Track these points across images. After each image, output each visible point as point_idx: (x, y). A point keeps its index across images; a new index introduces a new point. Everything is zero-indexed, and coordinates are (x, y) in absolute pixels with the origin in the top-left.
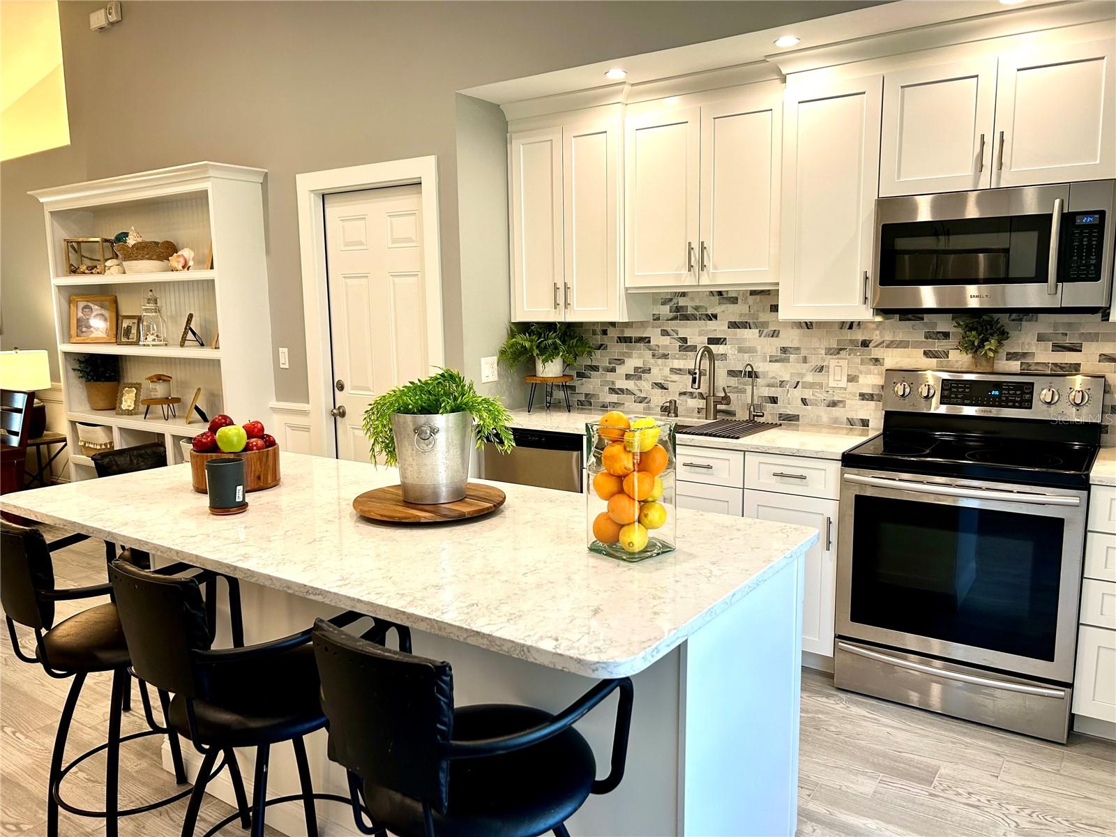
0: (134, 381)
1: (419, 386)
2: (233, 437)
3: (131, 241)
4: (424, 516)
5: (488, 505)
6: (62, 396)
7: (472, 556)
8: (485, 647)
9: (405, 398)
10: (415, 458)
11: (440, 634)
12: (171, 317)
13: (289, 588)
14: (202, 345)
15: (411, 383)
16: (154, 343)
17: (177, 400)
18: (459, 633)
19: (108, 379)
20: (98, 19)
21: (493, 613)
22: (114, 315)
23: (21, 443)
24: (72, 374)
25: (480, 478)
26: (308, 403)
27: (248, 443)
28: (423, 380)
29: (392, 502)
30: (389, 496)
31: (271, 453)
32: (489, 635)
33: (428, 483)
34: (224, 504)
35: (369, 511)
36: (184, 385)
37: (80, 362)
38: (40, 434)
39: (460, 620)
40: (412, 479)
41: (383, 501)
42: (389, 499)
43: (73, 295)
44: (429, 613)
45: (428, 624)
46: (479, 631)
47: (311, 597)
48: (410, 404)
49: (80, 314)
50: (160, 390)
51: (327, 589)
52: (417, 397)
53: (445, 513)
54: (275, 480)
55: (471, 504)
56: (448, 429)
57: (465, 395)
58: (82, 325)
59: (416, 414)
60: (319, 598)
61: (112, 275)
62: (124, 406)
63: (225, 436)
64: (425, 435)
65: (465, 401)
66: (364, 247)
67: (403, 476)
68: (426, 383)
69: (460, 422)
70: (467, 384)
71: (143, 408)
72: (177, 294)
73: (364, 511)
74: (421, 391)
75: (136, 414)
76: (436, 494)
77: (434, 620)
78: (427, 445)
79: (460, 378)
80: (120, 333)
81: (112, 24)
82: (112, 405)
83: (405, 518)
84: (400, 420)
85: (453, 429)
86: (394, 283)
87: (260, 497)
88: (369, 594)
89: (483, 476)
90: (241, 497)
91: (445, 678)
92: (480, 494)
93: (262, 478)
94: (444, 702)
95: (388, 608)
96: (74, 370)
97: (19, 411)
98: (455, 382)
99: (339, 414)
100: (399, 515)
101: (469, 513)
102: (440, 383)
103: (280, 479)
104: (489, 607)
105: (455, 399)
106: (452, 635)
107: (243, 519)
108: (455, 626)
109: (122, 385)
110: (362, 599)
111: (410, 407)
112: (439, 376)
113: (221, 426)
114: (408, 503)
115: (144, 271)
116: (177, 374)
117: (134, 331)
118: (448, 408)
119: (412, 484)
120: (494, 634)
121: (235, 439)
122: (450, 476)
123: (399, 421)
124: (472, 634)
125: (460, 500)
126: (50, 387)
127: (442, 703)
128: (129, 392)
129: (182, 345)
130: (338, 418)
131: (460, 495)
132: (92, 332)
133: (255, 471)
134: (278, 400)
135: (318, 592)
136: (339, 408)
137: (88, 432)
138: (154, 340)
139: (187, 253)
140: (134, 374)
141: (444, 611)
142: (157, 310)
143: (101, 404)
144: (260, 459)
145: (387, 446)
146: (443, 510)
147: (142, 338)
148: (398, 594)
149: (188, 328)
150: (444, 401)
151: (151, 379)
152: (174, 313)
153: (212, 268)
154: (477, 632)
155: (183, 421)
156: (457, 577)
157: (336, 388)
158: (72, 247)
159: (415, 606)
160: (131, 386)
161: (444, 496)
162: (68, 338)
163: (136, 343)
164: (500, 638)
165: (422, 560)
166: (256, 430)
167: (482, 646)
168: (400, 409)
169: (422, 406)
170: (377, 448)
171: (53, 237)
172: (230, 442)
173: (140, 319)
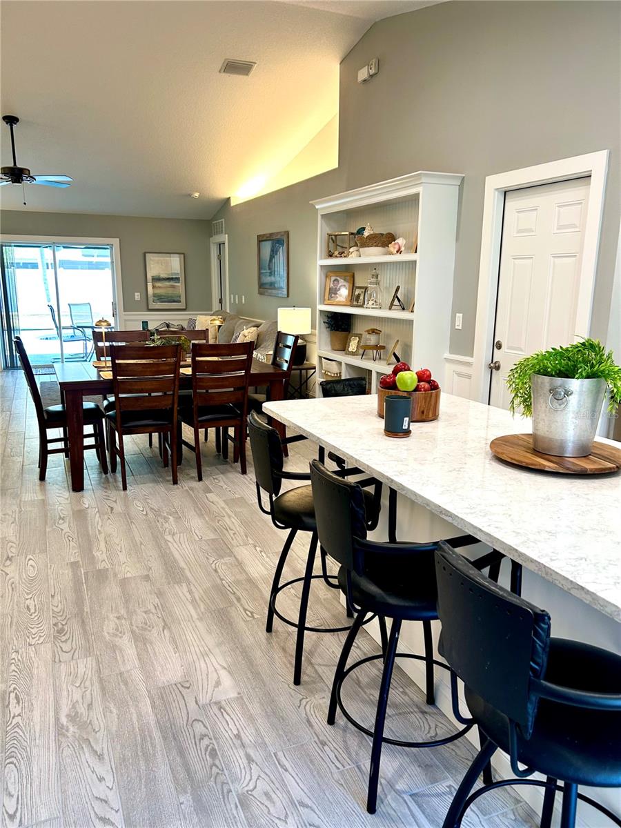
0: (359, 333)
1: (561, 352)
2: (408, 379)
3: (366, 234)
4: (549, 465)
5: (611, 465)
6: (316, 339)
7: (588, 511)
8: (588, 602)
9: (545, 362)
10: (548, 414)
11: (547, 578)
12: (386, 288)
13: (428, 505)
14: (403, 309)
15: (553, 349)
16: (373, 306)
17: (383, 347)
18: (563, 582)
19: (344, 330)
20: (363, 74)
21: (600, 572)
22: (351, 285)
23: (288, 368)
24: (323, 326)
25: (608, 437)
26: (472, 357)
27: (418, 386)
28: (564, 347)
29: (524, 449)
30: (521, 442)
31: (434, 395)
32: (593, 593)
33: (557, 437)
34: (395, 430)
35: (502, 453)
36: (388, 337)
37: (328, 317)
38: (302, 363)
39: (567, 571)
40: (543, 431)
41: (515, 446)
42: (521, 445)
43: (329, 271)
44: (539, 557)
45: (537, 566)
46: (583, 586)
47: (443, 516)
48: (549, 368)
49: (332, 285)
50: (372, 340)
51: (456, 514)
52: (557, 362)
53: (568, 466)
54: (435, 415)
55: (595, 462)
56: (581, 393)
57: (602, 363)
58: (333, 292)
59: (554, 376)
60: (449, 519)
61: (353, 259)
62: (350, 349)
63: (402, 378)
64: (559, 396)
65: (602, 369)
66: (533, 234)
67: (535, 428)
68: (567, 350)
69: (594, 389)
70: (606, 354)
71: (361, 351)
72: (391, 271)
73: (498, 453)
74: (561, 357)
75: (357, 355)
76: (562, 446)
77: (542, 564)
78: (560, 405)
79: (600, 348)
80: (354, 300)
81: (371, 76)
82: (343, 348)
83: (532, 465)
84: (539, 381)
85: (586, 393)
86: (554, 263)
87: (421, 427)
88: (489, 526)
89: (611, 436)
90: (407, 426)
91: (543, 625)
92: (605, 454)
93: (425, 413)
94: (539, 645)
95: (503, 543)
96: (324, 322)
97: (289, 347)
98: (594, 351)
99: (495, 367)
100: (527, 461)
101: (591, 470)
102: (580, 350)
103: (438, 416)
104: (597, 565)
105: (592, 366)
106: (557, 582)
107: (406, 443)
108: (561, 575)
109: (351, 334)
110: (483, 529)
111: (549, 370)
112: (579, 345)
113: (401, 370)
114: (536, 452)
115: (372, 255)
116: (385, 329)
117: (362, 297)
118: (584, 374)
119: (543, 437)
120: (598, 594)
121: (409, 381)
122: (577, 434)
123: (537, 382)
124: (576, 587)
125: (584, 457)
126: (310, 333)
127: (537, 645)
128: (354, 340)
129: (390, 309)
130: (494, 370)
131: (586, 452)
132: (337, 297)
133: (420, 407)
134: (451, 352)
135: (449, 514)
136: (496, 363)
137: (327, 365)
138: (373, 304)
139: (400, 241)
140: (359, 328)
141: (553, 558)
142: (377, 283)
143: (337, 347)
144: (425, 399)
145: (525, 401)
146: (566, 462)
147: (366, 302)
148: (514, 532)
149: (396, 297)
150: (581, 367)
151: (368, 332)
152: (388, 285)
153: (416, 252)
154: (581, 587)
155: (385, 363)
156: (571, 528)
157: (495, 347)
158: (332, 238)
159: (528, 547)
160: (356, 335)
161: (570, 450)
162: (323, 302)
163: (362, 306)
164: (604, 600)
165: (541, 504)
166: (425, 376)
167: (585, 601)
168: (539, 371)
169: (560, 370)
170: (517, 401)
171: (322, 231)
172: (405, 383)
173: (366, 289)
